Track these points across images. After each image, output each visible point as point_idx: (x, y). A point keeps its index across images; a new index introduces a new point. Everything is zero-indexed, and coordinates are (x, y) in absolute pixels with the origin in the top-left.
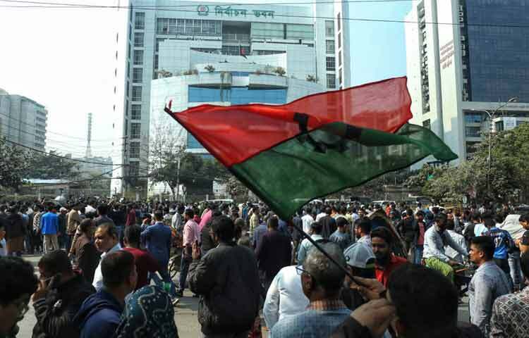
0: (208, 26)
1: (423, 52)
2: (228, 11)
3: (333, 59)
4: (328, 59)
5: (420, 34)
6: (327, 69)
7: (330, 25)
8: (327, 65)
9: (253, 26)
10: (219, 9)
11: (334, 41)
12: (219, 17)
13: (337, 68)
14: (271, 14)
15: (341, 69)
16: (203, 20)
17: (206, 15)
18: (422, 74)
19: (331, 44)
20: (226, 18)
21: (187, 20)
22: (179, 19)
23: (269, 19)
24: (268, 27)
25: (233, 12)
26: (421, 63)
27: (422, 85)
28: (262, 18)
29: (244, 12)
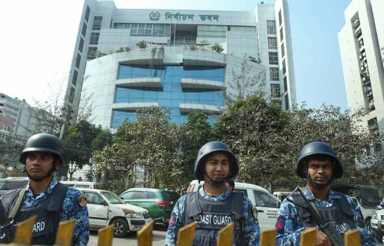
0: (159, 29)
1: (361, 57)
2: (177, 16)
3: (276, 54)
4: (270, 54)
5: (356, 42)
6: (270, 63)
7: (271, 24)
8: (270, 60)
9: (199, 28)
10: (168, 15)
11: (276, 38)
12: (169, 21)
13: (280, 60)
14: (216, 17)
15: (284, 60)
16: (155, 24)
17: (158, 19)
18: (362, 76)
19: (273, 40)
20: (175, 21)
21: (140, 24)
22: (133, 24)
23: (214, 22)
24: (213, 28)
25: (182, 17)
26: (360, 67)
27: (363, 87)
28: (207, 22)
29: (191, 17)
